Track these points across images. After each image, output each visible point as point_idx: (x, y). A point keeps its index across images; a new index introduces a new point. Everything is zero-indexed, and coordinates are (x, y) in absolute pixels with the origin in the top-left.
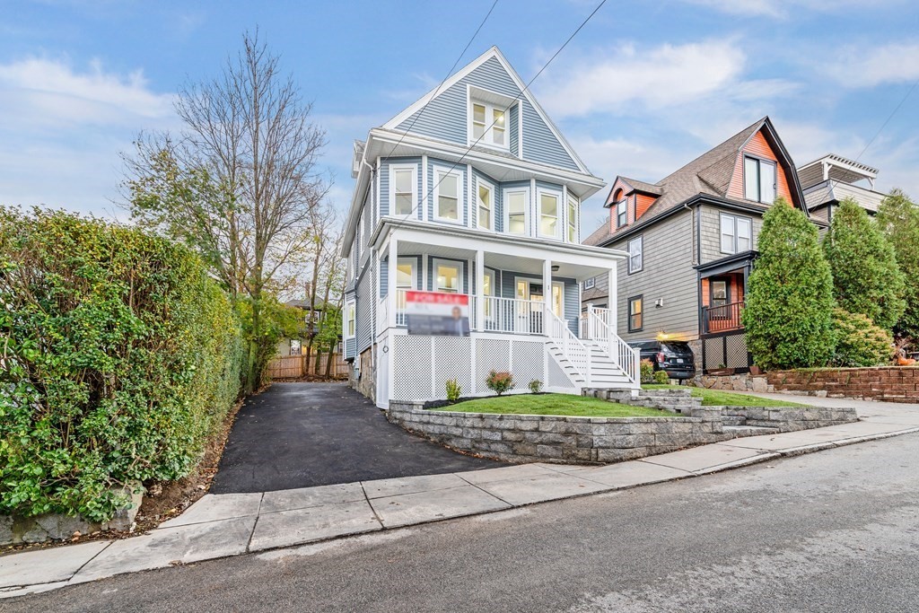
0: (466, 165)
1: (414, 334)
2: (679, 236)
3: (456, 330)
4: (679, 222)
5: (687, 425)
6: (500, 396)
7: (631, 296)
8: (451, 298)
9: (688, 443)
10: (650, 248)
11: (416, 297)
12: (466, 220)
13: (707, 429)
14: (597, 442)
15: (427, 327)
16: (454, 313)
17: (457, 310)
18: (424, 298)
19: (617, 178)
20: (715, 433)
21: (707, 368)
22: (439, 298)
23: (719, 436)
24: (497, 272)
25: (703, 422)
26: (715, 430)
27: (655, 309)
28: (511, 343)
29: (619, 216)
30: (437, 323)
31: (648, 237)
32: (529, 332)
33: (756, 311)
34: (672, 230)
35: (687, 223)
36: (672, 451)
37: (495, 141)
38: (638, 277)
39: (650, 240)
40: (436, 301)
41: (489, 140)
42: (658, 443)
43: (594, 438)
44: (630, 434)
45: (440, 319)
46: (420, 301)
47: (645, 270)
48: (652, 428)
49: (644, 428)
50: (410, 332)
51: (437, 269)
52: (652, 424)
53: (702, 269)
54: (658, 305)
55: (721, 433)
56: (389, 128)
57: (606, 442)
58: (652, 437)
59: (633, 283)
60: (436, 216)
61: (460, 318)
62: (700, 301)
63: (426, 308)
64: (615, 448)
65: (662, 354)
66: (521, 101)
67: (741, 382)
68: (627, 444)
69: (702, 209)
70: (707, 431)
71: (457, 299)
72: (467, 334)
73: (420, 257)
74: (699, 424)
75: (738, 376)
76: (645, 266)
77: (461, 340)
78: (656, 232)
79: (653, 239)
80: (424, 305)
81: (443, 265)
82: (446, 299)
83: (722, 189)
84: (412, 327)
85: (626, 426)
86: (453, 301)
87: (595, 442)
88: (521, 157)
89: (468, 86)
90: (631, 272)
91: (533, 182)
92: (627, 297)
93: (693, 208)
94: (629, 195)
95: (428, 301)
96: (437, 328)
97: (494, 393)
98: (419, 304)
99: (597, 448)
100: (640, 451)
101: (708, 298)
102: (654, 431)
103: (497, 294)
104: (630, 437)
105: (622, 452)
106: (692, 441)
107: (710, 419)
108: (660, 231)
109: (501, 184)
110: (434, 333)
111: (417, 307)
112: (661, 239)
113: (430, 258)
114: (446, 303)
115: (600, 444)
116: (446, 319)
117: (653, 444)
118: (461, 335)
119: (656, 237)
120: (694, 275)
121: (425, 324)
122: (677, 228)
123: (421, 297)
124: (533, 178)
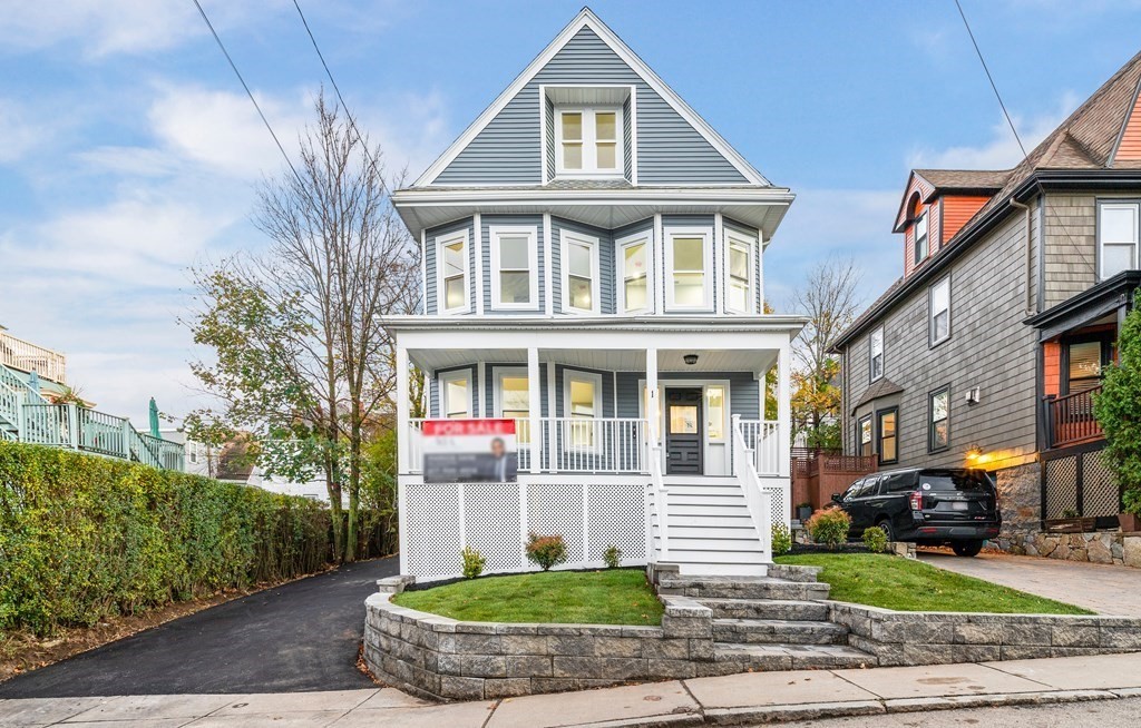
0: (541, 216)
1: (433, 482)
2: (1008, 262)
3: (496, 473)
4: (1006, 237)
5: (628, 642)
6: (546, 571)
7: (933, 387)
8: (488, 426)
9: (628, 675)
10: (962, 294)
11: (437, 428)
12: (542, 301)
13: (676, 651)
14: (443, 664)
15: (453, 471)
16: (494, 447)
17: (499, 443)
18: (449, 429)
19: (912, 174)
20: (695, 660)
21: (1049, 518)
22: (471, 426)
23: (705, 666)
24: (607, 376)
25: (666, 638)
26: (694, 655)
27: (968, 408)
28: (585, 489)
29: (918, 244)
30: (469, 464)
31: (958, 274)
32: (618, 470)
33: (1119, 399)
34: (995, 254)
35: (1020, 236)
36: (586, 688)
37: (600, 165)
38: (944, 351)
39: (961, 280)
40: (466, 432)
41: (590, 167)
42: (558, 672)
43: (440, 657)
44: (501, 654)
45: (473, 458)
46: (442, 433)
47: (955, 337)
48: (547, 646)
49: (531, 644)
50: (427, 480)
51: (500, 382)
52: (550, 639)
53: (1041, 322)
54: (971, 401)
55: (711, 660)
56: (424, 185)
57: (455, 665)
58: (546, 662)
59: (936, 363)
60: (496, 303)
61: (503, 454)
62: (1040, 387)
63: (453, 443)
64: (471, 675)
65: (919, 494)
66: (633, 87)
67: (1102, 546)
68: (493, 670)
69: (1047, 201)
70: (676, 654)
71: (498, 426)
72: (511, 477)
73: (474, 367)
74: (657, 643)
75: (1097, 535)
76: (955, 330)
77: (503, 486)
78: (971, 264)
79: (965, 276)
80: (448, 438)
81: (511, 375)
82: (481, 427)
83: (1102, 151)
84: (431, 472)
85: (494, 640)
86: (493, 428)
87: (440, 664)
88: (634, 183)
89: (542, 87)
90: (934, 344)
91: (658, 220)
92: (927, 389)
93: (1029, 204)
94: (931, 200)
95: (454, 433)
96: (465, 471)
97: (538, 568)
98: (441, 438)
99: (441, 673)
100: (515, 685)
101: (1057, 380)
102: (553, 651)
103: (607, 412)
104: (500, 658)
105: (480, 683)
106: (638, 672)
107: (683, 633)
108: (976, 260)
109: (608, 234)
110: (461, 480)
111: (439, 442)
112: (979, 274)
113: (489, 367)
114: (481, 433)
115: (448, 667)
116: (481, 457)
117: (549, 672)
118: (504, 480)
119: (971, 272)
120: (1030, 337)
121: (451, 466)
122: (1004, 248)
123: (444, 427)
124: (658, 212)
